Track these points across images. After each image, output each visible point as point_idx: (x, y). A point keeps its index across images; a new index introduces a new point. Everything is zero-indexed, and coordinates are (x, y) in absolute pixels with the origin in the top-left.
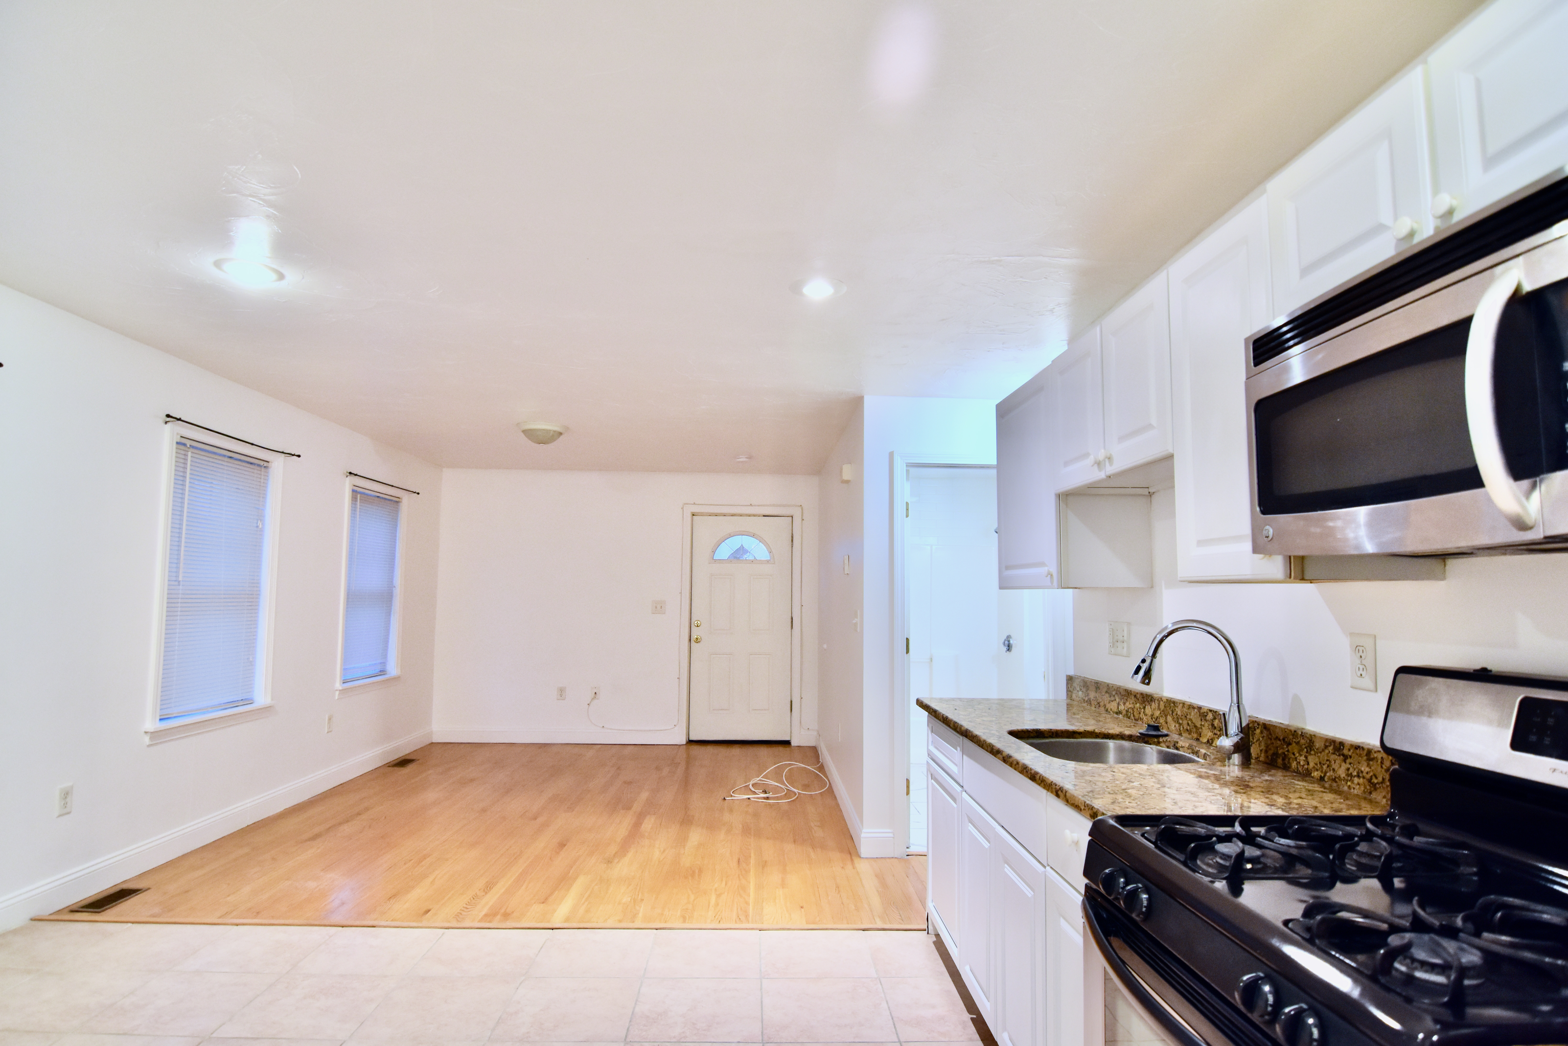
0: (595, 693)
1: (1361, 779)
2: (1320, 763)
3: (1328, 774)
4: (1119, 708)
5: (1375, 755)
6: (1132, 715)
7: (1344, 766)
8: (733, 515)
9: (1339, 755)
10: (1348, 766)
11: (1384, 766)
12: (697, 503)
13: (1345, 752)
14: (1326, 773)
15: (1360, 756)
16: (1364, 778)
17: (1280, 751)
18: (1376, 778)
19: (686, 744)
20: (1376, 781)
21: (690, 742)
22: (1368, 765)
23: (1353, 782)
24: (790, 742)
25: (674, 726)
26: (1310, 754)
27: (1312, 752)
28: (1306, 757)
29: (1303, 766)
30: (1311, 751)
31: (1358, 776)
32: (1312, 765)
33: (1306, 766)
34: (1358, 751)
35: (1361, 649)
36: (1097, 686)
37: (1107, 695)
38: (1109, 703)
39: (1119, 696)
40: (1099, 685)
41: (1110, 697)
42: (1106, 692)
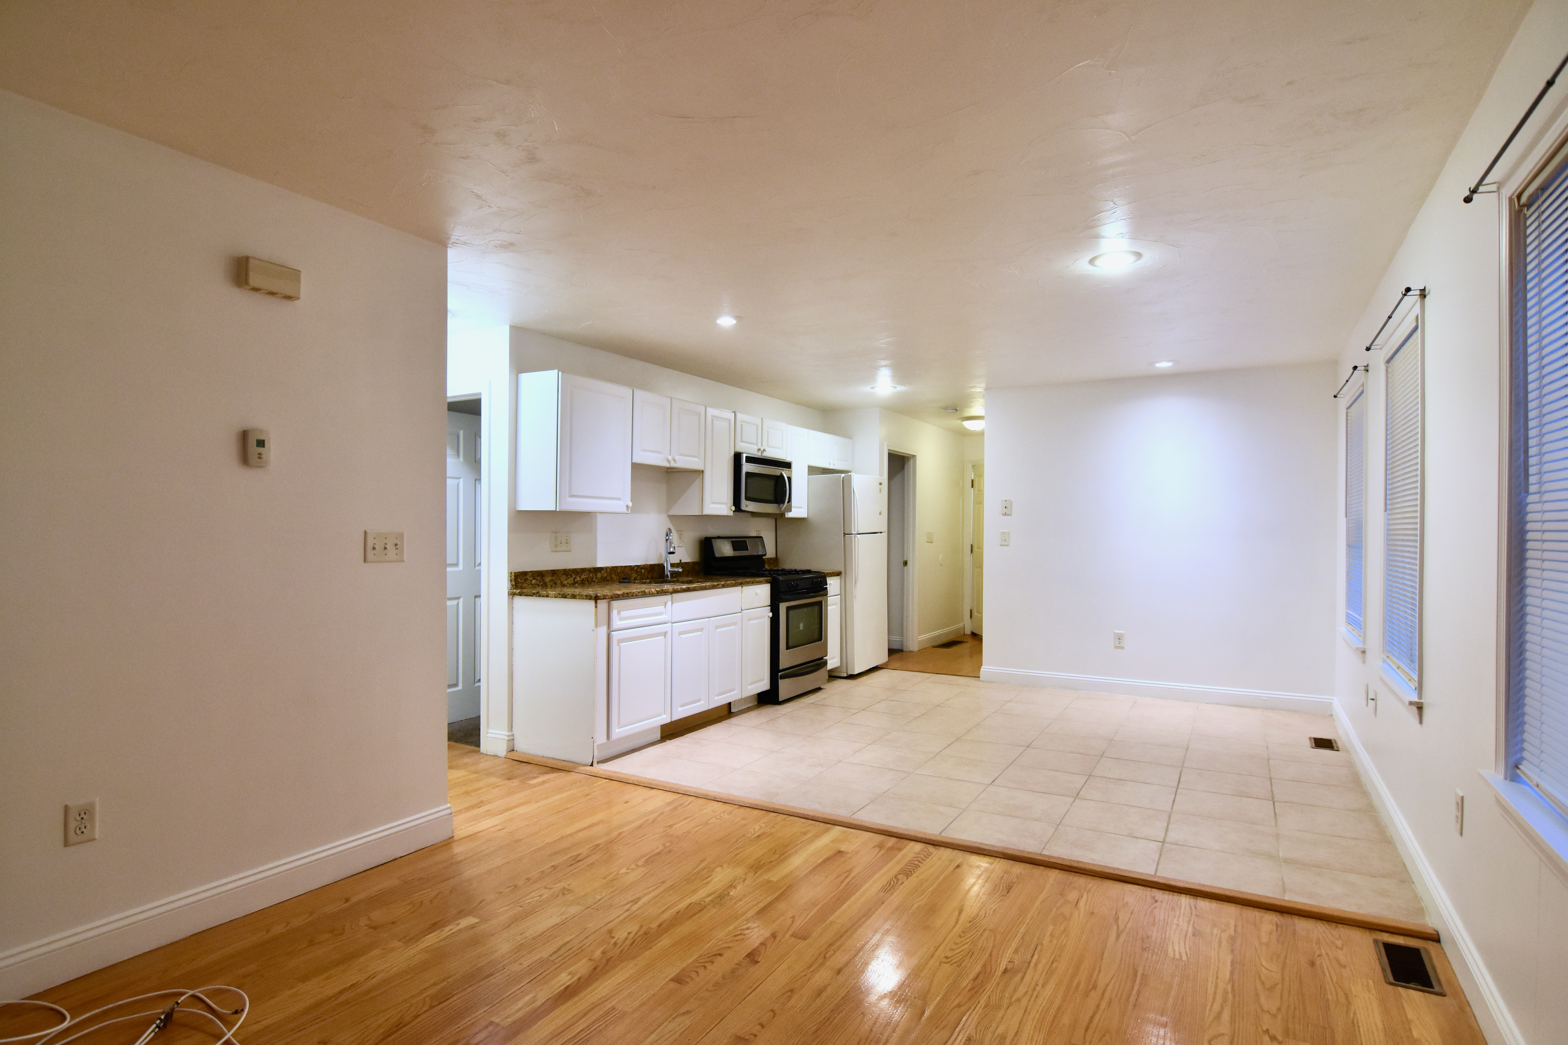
36: (554, 572)
37: (564, 576)
38: (566, 580)
39: (575, 575)
40: (555, 572)
41: (567, 576)
42: (563, 574)
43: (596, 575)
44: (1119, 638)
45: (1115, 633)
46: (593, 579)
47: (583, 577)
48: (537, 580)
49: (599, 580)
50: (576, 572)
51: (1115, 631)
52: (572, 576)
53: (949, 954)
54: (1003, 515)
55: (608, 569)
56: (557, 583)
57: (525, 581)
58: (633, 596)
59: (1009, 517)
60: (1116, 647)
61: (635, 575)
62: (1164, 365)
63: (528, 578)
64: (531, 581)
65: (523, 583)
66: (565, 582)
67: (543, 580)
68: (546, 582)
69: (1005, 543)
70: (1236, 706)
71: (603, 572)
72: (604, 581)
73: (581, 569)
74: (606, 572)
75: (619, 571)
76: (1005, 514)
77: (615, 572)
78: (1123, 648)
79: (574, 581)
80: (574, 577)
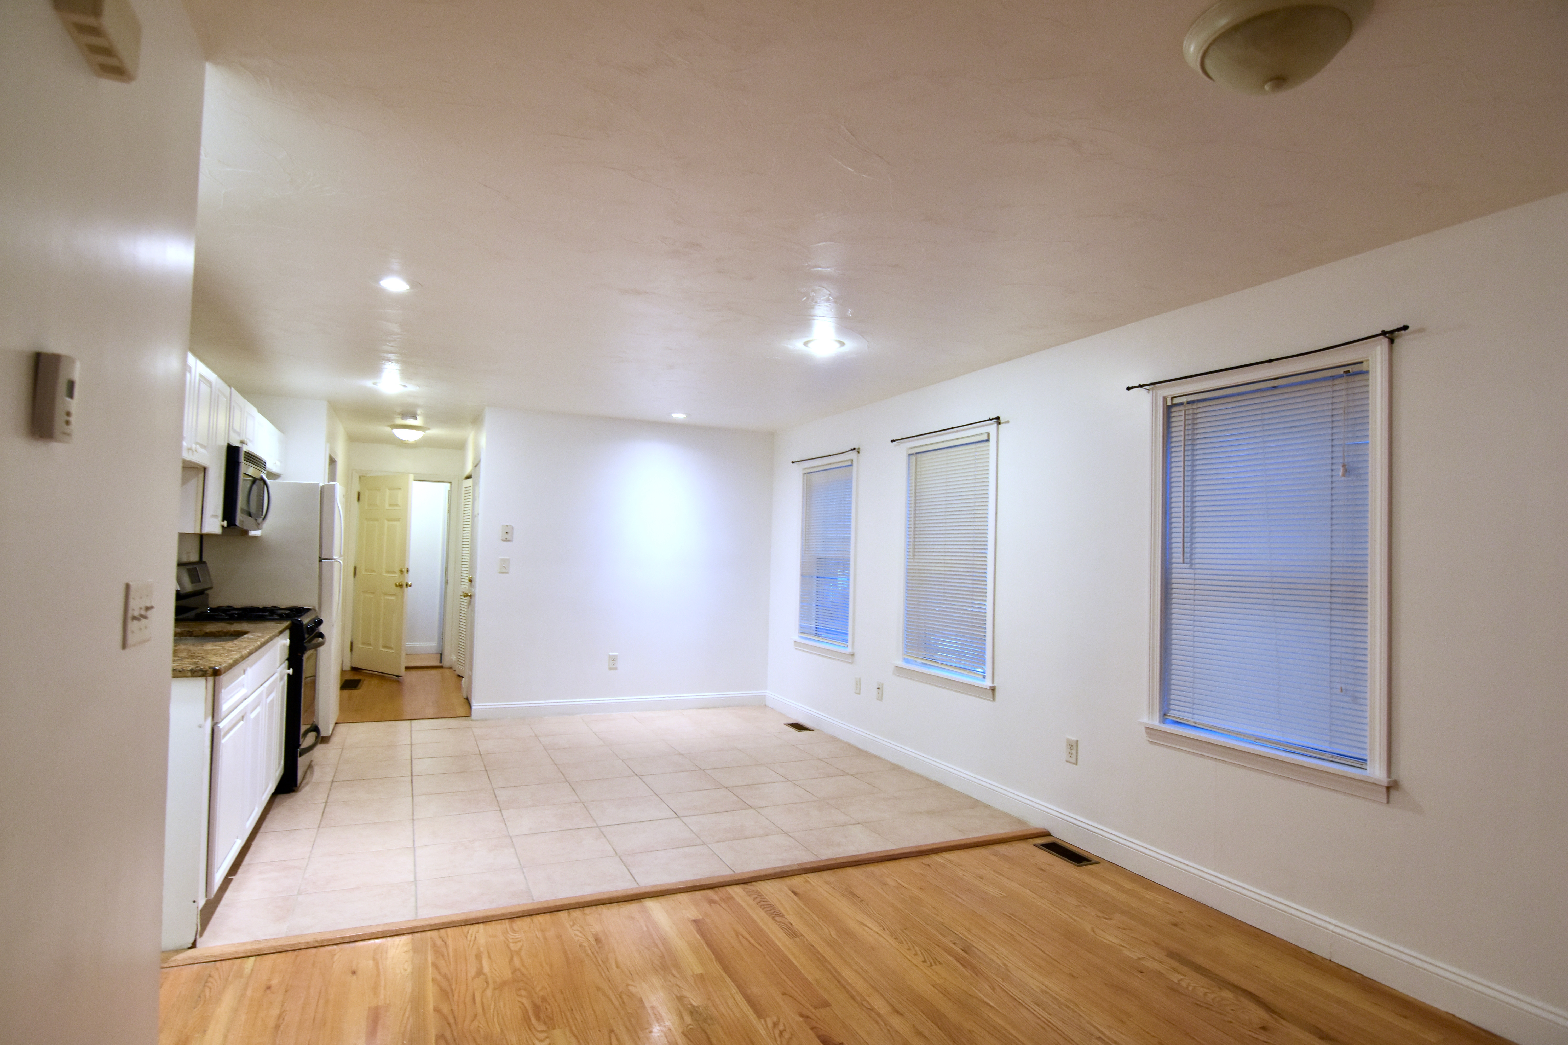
44: (613, 659)
45: (609, 655)
51: (610, 654)
53: (921, 958)
54: (504, 541)
59: (509, 543)
60: (610, 669)
62: (679, 416)
69: (504, 570)
70: (703, 708)
76: (506, 540)
78: (616, 669)
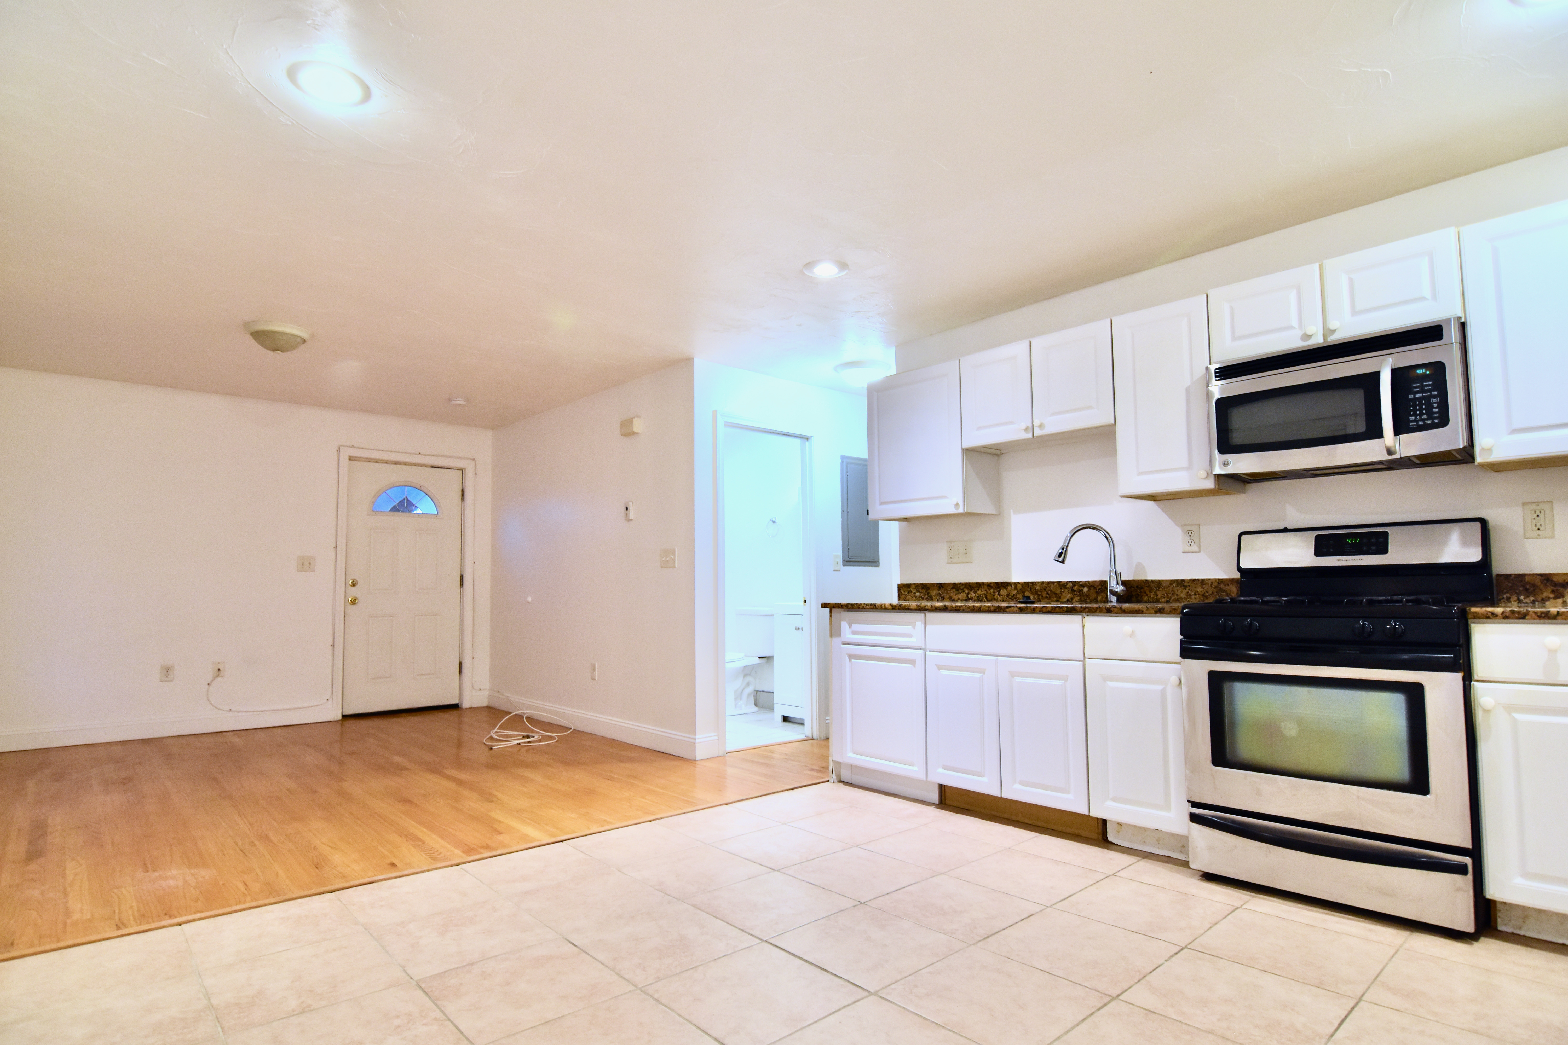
0: (219, 670)
1: (1197, 596)
2: (1166, 594)
3: (1173, 598)
4: (969, 596)
5: (1207, 582)
6: (984, 598)
7: (1185, 592)
8: (396, 463)
9: (1181, 587)
10: (1187, 590)
11: (1213, 586)
12: (356, 446)
13: (1186, 584)
14: (1171, 597)
15: (1197, 584)
16: (1199, 594)
17: (1134, 594)
18: (1208, 593)
19: (341, 720)
20: (1207, 594)
21: (345, 717)
22: (1202, 588)
23: (1191, 598)
24: (459, 706)
25: (325, 701)
26: (1159, 590)
27: (1161, 589)
28: (1155, 593)
29: (1153, 598)
30: (1159, 588)
31: (1195, 594)
32: (1159, 596)
33: (1156, 598)
34: (1195, 582)
35: (1190, 532)
36: (941, 586)
37: (954, 590)
38: (956, 595)
39: (968, 589)
40: (943, 585)
41: (958, 590)
42: (952, 588)
43: (999, 591)
46: (994, 596)
47: (979, 592)
48: (921, 593)
49: (1003, 598)
50: (970, 586)
52: (964, 591)
55: (1019, 585)
56: (945, 597)
57: (908, 593)
58: (859, 608)
61: (1069, 596)
63: (912, 590)
64: (915, 593)
65: (906, 595)
66: (955, 597)
67: (928, 593)
68: (931, 595)
71: (1009, 588)
72: (1013, 600)
73: (977, 583)
74: (1016, 588)
75: (1038, 588)
77: (1031, 589)
79: (967, 596)
80: (967, 591)
